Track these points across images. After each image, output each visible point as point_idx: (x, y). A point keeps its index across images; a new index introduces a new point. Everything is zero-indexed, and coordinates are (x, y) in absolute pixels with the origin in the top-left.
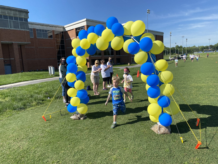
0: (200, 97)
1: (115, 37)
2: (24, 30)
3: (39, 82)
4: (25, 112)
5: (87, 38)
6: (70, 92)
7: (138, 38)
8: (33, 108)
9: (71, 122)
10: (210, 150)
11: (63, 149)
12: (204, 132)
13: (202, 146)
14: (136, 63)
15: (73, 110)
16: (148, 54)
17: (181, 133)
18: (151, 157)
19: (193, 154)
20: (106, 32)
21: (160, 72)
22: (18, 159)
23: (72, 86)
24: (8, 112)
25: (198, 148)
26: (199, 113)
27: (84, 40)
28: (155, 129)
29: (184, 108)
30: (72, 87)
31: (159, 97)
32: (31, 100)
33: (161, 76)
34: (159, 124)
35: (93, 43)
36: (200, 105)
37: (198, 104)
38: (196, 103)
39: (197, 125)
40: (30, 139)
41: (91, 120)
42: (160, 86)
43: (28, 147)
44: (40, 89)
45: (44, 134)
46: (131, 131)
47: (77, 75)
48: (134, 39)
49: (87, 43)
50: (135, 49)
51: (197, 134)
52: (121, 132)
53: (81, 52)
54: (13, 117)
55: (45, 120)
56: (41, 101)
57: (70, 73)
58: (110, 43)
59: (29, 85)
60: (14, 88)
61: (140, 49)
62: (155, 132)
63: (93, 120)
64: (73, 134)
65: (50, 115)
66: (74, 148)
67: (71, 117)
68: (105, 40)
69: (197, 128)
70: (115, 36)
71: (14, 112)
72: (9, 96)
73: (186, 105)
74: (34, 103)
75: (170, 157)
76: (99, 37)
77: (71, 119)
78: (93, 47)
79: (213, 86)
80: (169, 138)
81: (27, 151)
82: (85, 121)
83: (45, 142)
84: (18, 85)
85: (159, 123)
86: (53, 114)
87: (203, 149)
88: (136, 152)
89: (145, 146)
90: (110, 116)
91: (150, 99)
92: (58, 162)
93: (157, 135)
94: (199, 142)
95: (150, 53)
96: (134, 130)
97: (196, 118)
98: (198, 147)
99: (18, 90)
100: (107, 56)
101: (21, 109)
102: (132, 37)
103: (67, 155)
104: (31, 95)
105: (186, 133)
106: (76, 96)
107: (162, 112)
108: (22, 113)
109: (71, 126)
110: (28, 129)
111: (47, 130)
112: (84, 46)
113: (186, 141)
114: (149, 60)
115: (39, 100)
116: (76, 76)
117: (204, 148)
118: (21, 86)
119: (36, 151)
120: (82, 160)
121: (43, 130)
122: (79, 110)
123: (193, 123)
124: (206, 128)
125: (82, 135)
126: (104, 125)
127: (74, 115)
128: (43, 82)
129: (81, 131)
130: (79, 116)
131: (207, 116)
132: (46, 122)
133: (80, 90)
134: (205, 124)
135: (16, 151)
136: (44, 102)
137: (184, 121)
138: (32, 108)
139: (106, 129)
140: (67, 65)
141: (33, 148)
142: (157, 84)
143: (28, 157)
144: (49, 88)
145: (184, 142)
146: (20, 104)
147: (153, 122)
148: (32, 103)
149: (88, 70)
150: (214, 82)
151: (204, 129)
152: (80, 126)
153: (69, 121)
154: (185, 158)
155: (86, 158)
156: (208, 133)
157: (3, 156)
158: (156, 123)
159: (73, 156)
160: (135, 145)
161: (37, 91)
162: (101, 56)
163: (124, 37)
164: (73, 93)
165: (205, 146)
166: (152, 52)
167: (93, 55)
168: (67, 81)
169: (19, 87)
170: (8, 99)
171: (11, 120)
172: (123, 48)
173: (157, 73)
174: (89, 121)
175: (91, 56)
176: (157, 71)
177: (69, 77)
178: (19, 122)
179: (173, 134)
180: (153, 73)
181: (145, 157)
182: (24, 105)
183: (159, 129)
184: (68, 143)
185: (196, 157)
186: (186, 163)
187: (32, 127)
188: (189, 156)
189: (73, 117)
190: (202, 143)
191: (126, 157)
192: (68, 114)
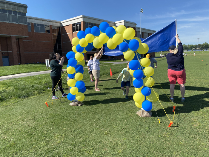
2: (22, 24)
3: (38, 74)
4: (29, 100)
5: (85, 38)
6: (69, 82)
8: (35, 96)
9: (70, 108)
10: (179, 128)
11: (65, 126)
12: (178, 116)
13: (174, 125)
15: (73, 98)
16: (135, 53)
18: (134, 132)
19: (165, 131)
24: (13, 99)
25: (171, 127)
28: (139, 113)
31: (142, 87)
33: (145, 71)
34: (142, 108)
35: (91, 42)
39: (173, 111)
41: (87, 106)
42: (144, 78)
43: (36, 125)
44: (40, 81)
46: (120, 115)
47: (76, 68)
49: (85, 42)
53: (80, 49)
54: (19, 103)
56: (42, 91)
57: (70, 67)
59: (28, 77)
60: (14, 79)
61: (129, 48)
62: (140, 115)
63: (89, 106)
64: (73, 116)
65: (51, 102)
67: (70, 104)
69: (172, 113)
71: (19, 99)
72: (12, 85)
74: (36, 92)
75: (148, 132)
77: (70, 106)
78: (90, 45)
79: (194, 81)
80: (150, 120)
82: (82, 107)
84: (18, 76)
86: (54, 101)
89: (130, 125)
90: (103, 103)
91: (136, 89)
92: (62, 135)
93: (141, 118)
94: (171, 122)
95: (137, 52)
96: (122, 114)
98: (171, 126)
99: (19, 81)
101: (24, 97)
105: (164, 117)
106: (75, 86)
107: (145, 99)
108: (26, 100)
109: (71, 111)
110: (33, 113)
112: (83, 44)
113: (162, 122)
114: (135, 58)
115: (40, 90)
117: (175, 127)
118: (20, 77)
119: (43, 128)
121: (47, 114)
122: (77, 98)
123: (170, 111)
124: (180, 113)
125: (80, 117)
126: (98, 110)
127: (72, 102)
128: (41, 74)
129: (80, 114)
130: (77, 103)
132: (48, 107)
134: (179, 110)
136: (44, 91)
138: (34, 96)
140: (68, 60)
141: (40, 126)
142: (141, 77)
143: (37, 132)
145: (160, 123)
146: (23, 93)
147: (138, 108)
148: (34, 92)
149: (85, 64)
150: (196, 78)
151: (178, 114)
152: (78, 111)
153: (68, 107)
154: (160, 133)
156: (181, 116)
157: (16, 131)
158: (140, 109)
159: (74, 132)
160: (122, 124)
161: (37, 82)
164: (72, 83)
165: (176, 126)
169: (19, 78)
170: (11, 89)
171: (17, 105)
174: (85, 107)
176: (141, 67)
177: (69, 69)
178: (24, 107)
179: (153, 117)
180: (139, 69)
181: (130, 132)
183: (143, 113)
185: (168, 132)
186: (160, 136)
187: (37, 111)
188: (163, 132)
189: (72, 104)
190: (174, 123)
191: (115, 132)
192: (67, 101)
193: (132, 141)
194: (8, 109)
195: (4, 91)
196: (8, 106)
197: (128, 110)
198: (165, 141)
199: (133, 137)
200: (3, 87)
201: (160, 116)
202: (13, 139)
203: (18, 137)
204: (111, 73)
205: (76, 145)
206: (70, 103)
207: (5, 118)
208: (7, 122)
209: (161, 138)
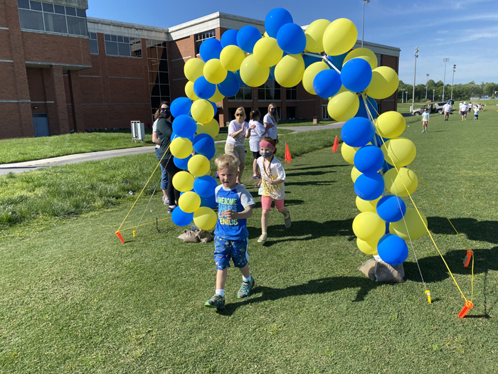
0: (478, 202)
1: (283, 56)
2: (76, 36)
3: (109, 157)
4: (78, 222)
5: (218, 57)
6: (178, 179)
7: (338, 60)
8: (96, 213)
9: (179, 248)
10: (492, 321)
11: (160, 304)
12: (481, 281)
13: (475, 313)
14: (332, 120)
15: (186, 220)
16: (361, 98)
17: (427, 281)
18: (355, 331)
19: (451, 329)
20: (265, 43)
21: (386, 140)
22: (61, 322)
23: (183, 166)
24: (41, 221)
25: (466, 317)
26: (471, 238)
27: (212, 62)
29: (438, 225)
30: (182, 170)
31: (381, 197)
32: (92, 196)
33: (389, 151)
34: (378, 259)
35: (234, 70)
36: (476, 220)
37: (472, 217)
38: (467, 214)
39: (466, 265)
40: (88, 280)
42: (384, 172)
43: (84, 298)
44: (111, 172)
45: (120, 272)
46: (312, 272)
47: (194, 141)
48: (329, 62)
49: (218, 69)
50: (330, 85)
51: (465, 286)
52: (290, 273)
53: (205, 90)
54: (52, 232)
55: (123, 241)
56: (113, 200)
57: (179, 138)
58: (272, 69)
59: (87, 163)
60: (53, 168)
61: (342, 85)
64: (184, 273)
65: (132, 230)
66: (183, 304)
67: (180, 237)
68: (262, 62)
69: (467, 271)
70: (285, 54)
71: (55, 221)
72: (44, 185)
73: (445, 219)
74: (99, 203)
75: (399, 332)
76: (246, 56)
77: (181, 242)
78: (234, 77)
80: (400, 291)
81: (81, 307)
82: (210, 245)
83: (122, 289)
84: (62, 162)
85: (378, 256)
86: (140, 228)
87: (476, 319)
88: (322, 317)
89: (344, 306)
91: (359, 201)
92: (149, 332)
93: (373, 284)
94: (469, 303)
95: (365, 94)
96: (320, 271)
97: (464, 248)
98: (467, 313)
99: (62, 172)
100: (265, 100)
101: (69, 214)
102: (324, 57)
103: (170, 318)
104: (92, 185)
105: (439, 283)
106: (193, 190)
107: (387, 231)
108: (72, 225)
109: (180, 256)
110: (83, 259)
111: (126, 262)
112: (213, 75)
113: (438, 300)
114: (362, 113)
115: (110, 196)
116: (193, 145)
117: (479, 316)
118: (69, 163)
119: (101, 306)
120: (203, 332)
121: (118, 263)
122: (199, 221)
123: (457, 261)
124: (486, 272)
125: (204, 276)
127: (186, 232)
128: (119, 156)
129: (202, 267)
130: (197, 234)
131: (491, 246)
132: (124, 245)
133: (200, 178)
134: (485, 262)
135: (58, 306)
136: (119, 200)
137: (437, 255)
138: (92, 213)
139: (256, 266)
140: (173, 119)
141: (95, 300)
142: (377, 167)
143: (84, 320)
144: (132, 171)
145: (432, 301)
146: (67, 204)
147: (364, 254)
148: (95, 201)
149: (220, 133)
151: (481, 274)
152: (199, 257)
153: (174, 245)
154: (434, 337)
155: (210, 326)
156: (491, 283)
157: (29, 315)
158: (371, 257)
159: (183, 321)
160: (321, 302)
161: (104, 177)
162: (251, 101)
163: (305, 57)
164: (185, 184)
165: (481, 313)
166: (368, 94)
167: (233, 98)
168: (173, 156)
169: (66, 166)
170: (41, 192)
171: (48, 237)
172: (301, 82)
173: (380, 142)
175: (229, 101)
176: (378, 137)
177: (178, 145)
178: (65, 242)
179: (409, 282)
180: (370, 143)
181: (343, 330)
182: (77, 206)
183: (378, 271)
184: (171, 292)
185: (460, 336)
186: (435, 347)
187: (93, 255)
188: (444, 333)
189: (184, 237)
190: (476, 305)
191: (299, 328)
192: (172, 229)
193: (353, 363)
194: (23, 247)
195: (23, 199)
196: (26, 237)
197: (336, 259)
198: (455, 365)
199: (354, 347)
200: (23, 189)
201: (428, 279)
202: (17, 339)
203: (30, 334)
204: (287, 155)
205: (187, 366)
206: (179, 234)
207: (9, 273)
208: (13, 285)
209: (440, 353)
